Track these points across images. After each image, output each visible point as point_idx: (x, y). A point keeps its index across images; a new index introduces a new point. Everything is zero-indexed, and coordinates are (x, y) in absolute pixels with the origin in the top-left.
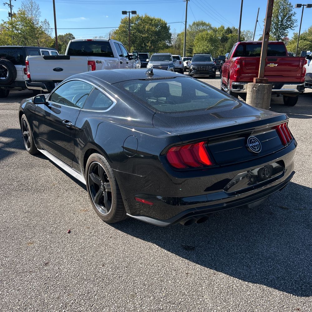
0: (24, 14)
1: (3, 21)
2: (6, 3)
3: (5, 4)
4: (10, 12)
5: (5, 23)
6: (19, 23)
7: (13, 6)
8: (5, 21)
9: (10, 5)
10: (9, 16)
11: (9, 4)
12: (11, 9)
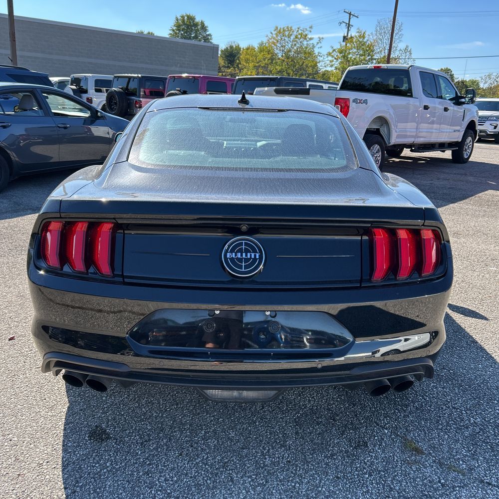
0: (364, 37)
1: (332, 48)
2: (343, 22)
3: (341, 23)
4: (346, 35)
5: (334, 50)
6: (355, 50)
7: (352, 26)
8: (334, 48)
9: (349, 24)
10: (344, 41)
11: (346, 24)
12: (348, 30)
